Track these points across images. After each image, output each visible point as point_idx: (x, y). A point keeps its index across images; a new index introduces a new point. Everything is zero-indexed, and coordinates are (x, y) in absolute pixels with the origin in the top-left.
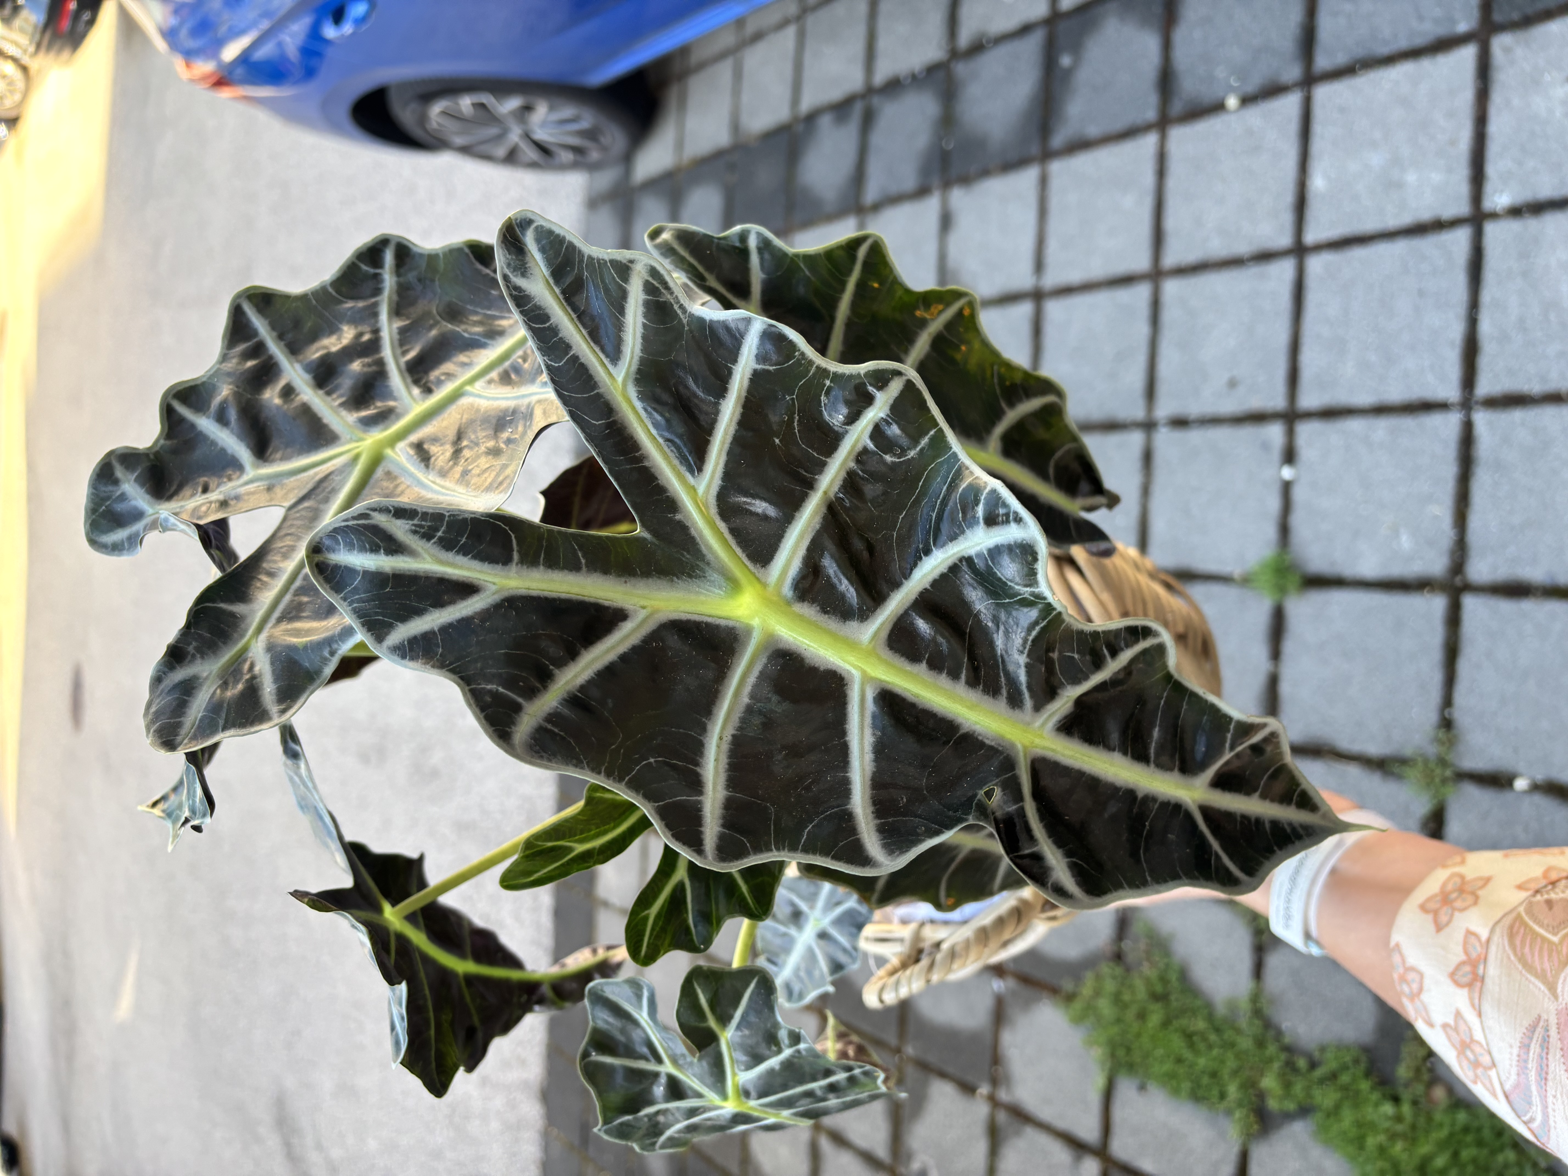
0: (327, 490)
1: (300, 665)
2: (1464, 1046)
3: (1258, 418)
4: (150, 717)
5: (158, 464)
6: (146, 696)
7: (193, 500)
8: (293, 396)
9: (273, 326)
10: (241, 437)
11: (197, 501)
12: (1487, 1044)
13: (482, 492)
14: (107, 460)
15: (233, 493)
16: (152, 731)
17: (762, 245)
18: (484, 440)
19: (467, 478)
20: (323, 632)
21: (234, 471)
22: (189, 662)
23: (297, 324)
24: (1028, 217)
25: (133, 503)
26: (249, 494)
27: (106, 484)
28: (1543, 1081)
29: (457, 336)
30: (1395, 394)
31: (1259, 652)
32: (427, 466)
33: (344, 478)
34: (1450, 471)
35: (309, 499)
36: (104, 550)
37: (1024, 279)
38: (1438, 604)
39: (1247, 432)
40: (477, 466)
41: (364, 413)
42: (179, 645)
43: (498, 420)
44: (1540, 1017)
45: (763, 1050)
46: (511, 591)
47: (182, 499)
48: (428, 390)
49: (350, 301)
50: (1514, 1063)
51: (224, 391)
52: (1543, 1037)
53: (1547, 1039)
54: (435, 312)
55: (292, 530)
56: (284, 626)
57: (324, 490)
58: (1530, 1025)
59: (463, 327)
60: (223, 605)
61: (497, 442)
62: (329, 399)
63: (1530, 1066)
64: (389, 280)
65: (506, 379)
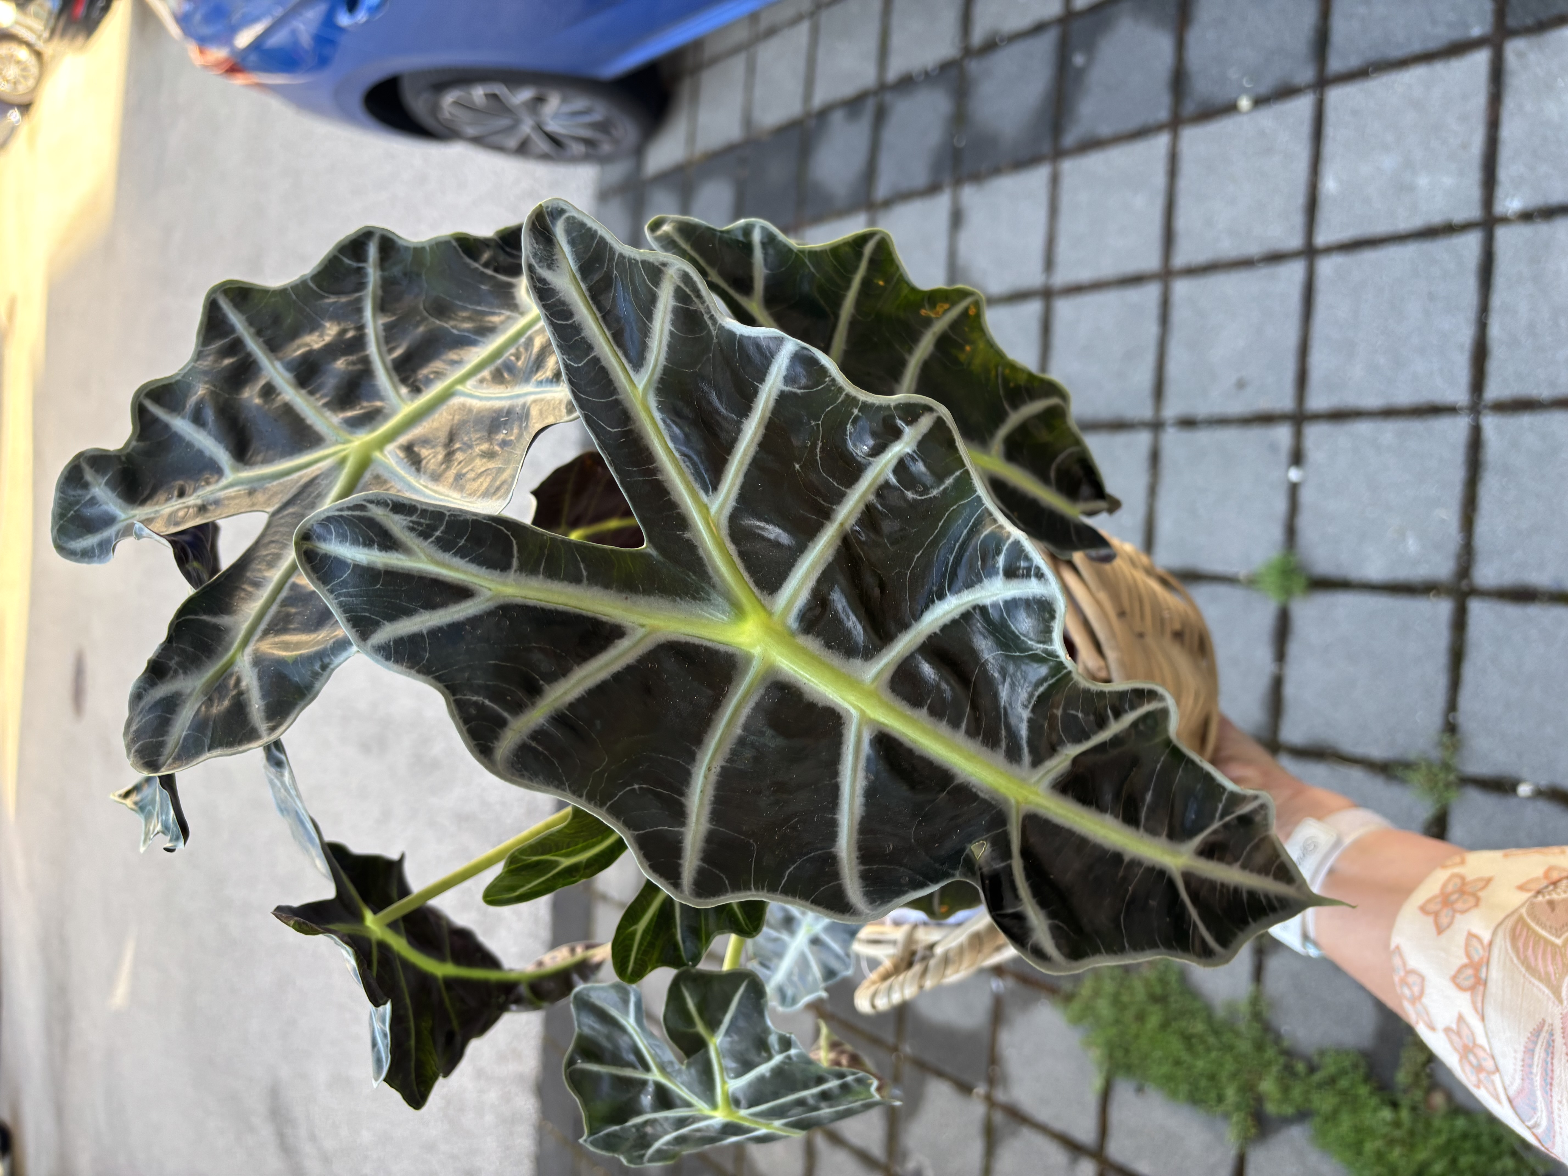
0: (313, 495)
1: (290, 680)
2: (1467, 1051)
3: (1266, 419)
4: (130, 736)
5: (131, 467)
6: (126, 714)
7: (169, 504)
8: (274, 396)
9: (251, 322)
10: (219, 439)
11: (173, 506)
12: (1491, 1048)
13: (479, 497)
14: (76, 463)
15: (212, 497)
16: (133, 751)
17: (766, 240)
18: (478, 442)
19: (461, 482)
20: (313, 646)
21: (211, 474)
22: (172, 677)
23: (277, 320)
24: (1041, 215)
25: (105, 507)
26: (229, 498)
27: (75, 489)
28: (1549, 1087)
29: (447, 332)
30: (1404, 398)
31: (1264, 655)
32: (418, 470)
33: (331, 482)
34: (1457, 475)
35: (294, 504)
36: (73, 557)
37: (1034, 277)
38: (1444, 608)
39: (1256, 433)
40: (472, 470)
41: (350, 414)
42: (160, 660)
43: (492, 422)
44: (1544, 1020)
45: (753, 1056)
46: (506, 599)
47: (157, 503)
48: (416, 390)
49: (332, 296)
50: (1519, 1068)
51: (201, 390)
52: (1548, 1042)
53: (1551, 1042)
54: (421, 307)
55: (276, 538)
56: (272, 639)
57: (309, 495)
58: (1534, 1029)
59: (452, 323)
60: (205, 618)
61: (491, 444)
62: (312, 399)
63: (1534, 1071)
64: (373, 274)
65: (498, 377)
